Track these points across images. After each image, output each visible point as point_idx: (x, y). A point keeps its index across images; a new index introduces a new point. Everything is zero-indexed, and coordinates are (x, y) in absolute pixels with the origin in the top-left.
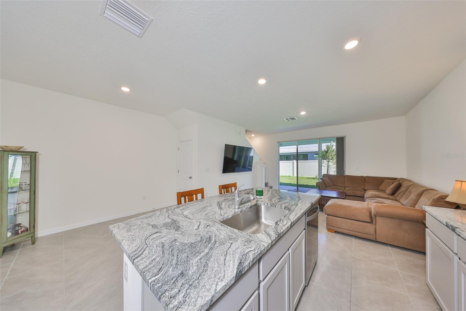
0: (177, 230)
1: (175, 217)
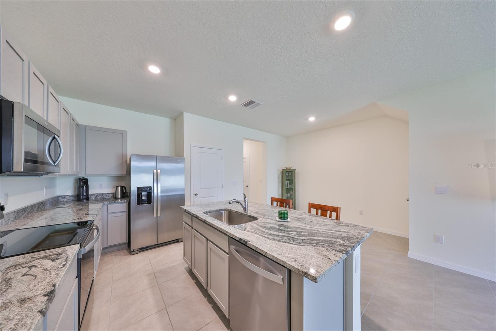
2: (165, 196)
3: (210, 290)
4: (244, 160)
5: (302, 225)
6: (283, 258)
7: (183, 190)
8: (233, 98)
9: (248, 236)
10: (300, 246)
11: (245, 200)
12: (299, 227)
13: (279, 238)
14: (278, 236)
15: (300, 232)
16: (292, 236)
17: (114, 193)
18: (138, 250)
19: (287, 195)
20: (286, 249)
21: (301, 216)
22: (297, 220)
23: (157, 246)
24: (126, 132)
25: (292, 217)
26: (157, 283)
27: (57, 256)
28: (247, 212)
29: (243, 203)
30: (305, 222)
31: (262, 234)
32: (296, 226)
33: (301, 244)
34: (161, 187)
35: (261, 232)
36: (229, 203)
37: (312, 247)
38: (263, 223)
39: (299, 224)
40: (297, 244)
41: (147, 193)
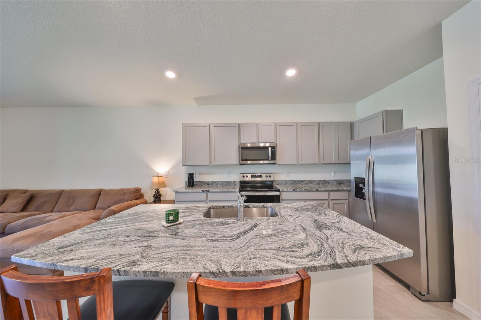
0: (317, 220)
1: (318, 233)
25: (163, 235)
39: (149, 226)
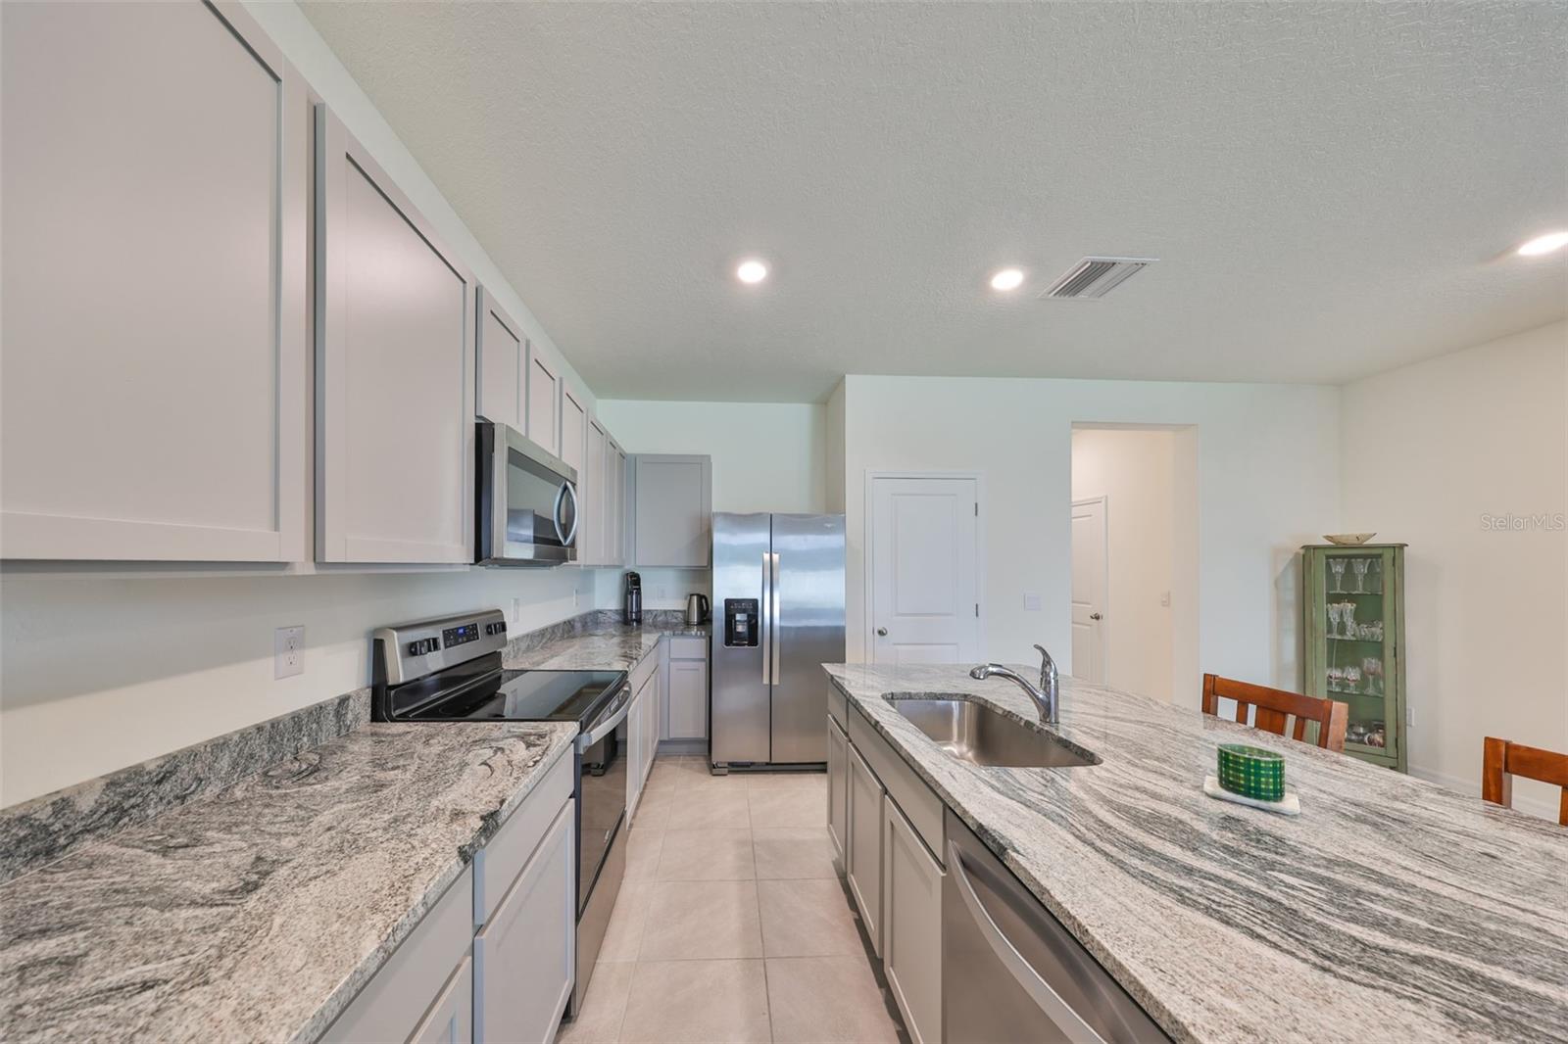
2: (790, 628)
3: (891, 969)
4: (1075, 511)
5: (1388, 855)
6: (1177, 997)
7: (841, 614)
8: (1008, 280)
9: (1019, 826)
10: (1329, 979)
11: (1044, 674)
12: (1365, 862)
13: (1189, 885)
14: (1190, 871)
15: (1359, 892)
16: (1285, 902)
17: (685, 611)
18: (726, 765)
19: (1337, 673)
20: (1214, 958)
21: (1403, 806)
22: (1359, 819)
23: (770, 768)
24: (709, 457)
25: (1318, 796)
26: (756, 874)
27: (538, 739)
28: (1057, 722)
29: (1034, 681)
30: (1430, 845)
31: (1097, 837)
32: (1335, 851)
33: (1343, 971)
34: (781, 603)
35: (1091, 822)
36: (973, 674)
37: (1443, 1020)
38: (1121, 786)
39: (1367, 846)
40: (1313, 958)
41: (749, 616)
